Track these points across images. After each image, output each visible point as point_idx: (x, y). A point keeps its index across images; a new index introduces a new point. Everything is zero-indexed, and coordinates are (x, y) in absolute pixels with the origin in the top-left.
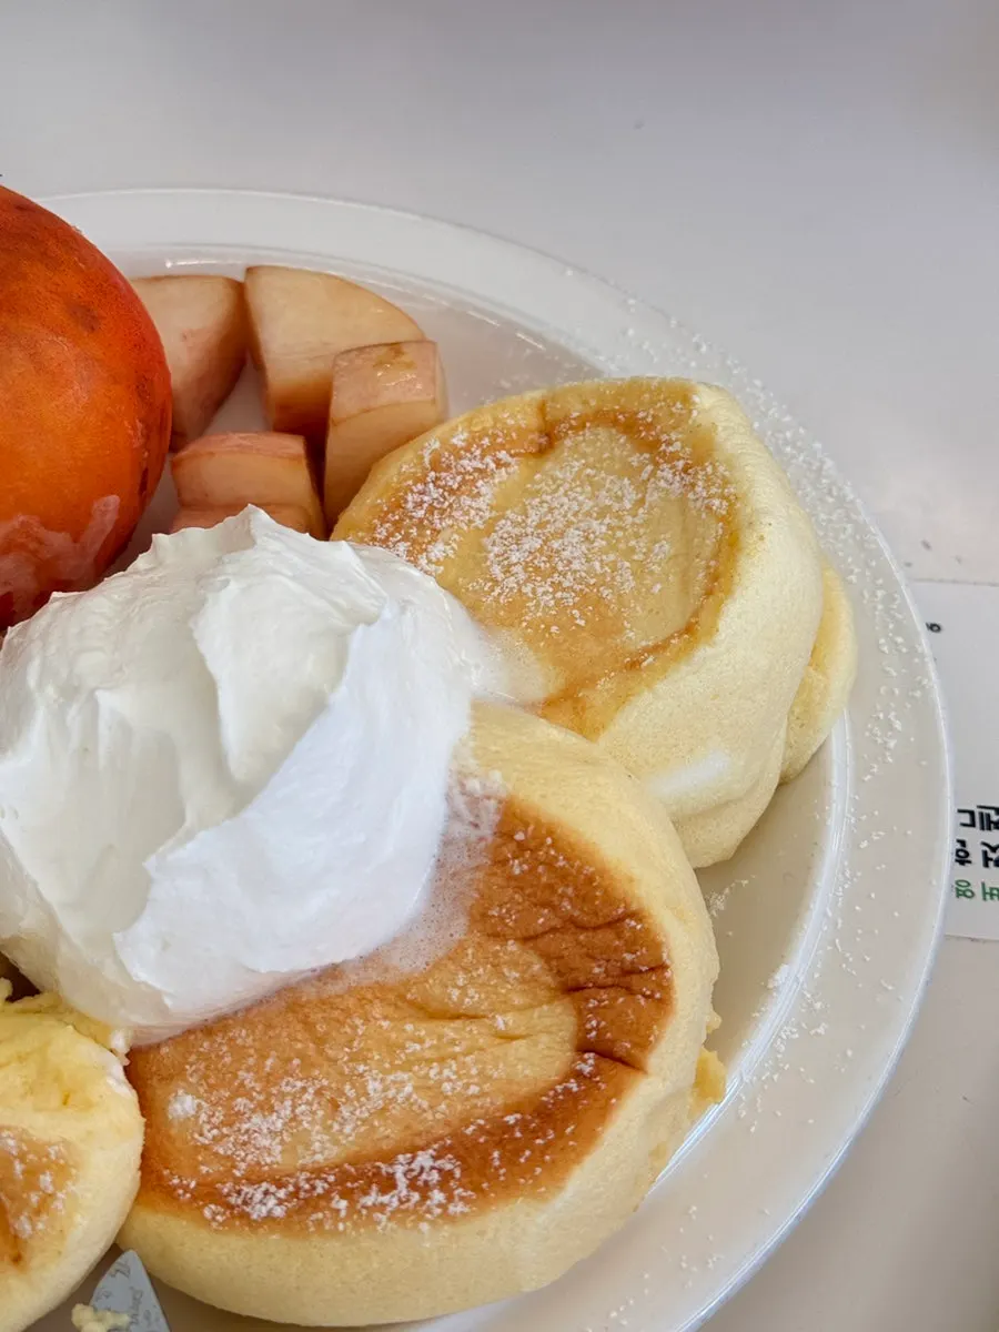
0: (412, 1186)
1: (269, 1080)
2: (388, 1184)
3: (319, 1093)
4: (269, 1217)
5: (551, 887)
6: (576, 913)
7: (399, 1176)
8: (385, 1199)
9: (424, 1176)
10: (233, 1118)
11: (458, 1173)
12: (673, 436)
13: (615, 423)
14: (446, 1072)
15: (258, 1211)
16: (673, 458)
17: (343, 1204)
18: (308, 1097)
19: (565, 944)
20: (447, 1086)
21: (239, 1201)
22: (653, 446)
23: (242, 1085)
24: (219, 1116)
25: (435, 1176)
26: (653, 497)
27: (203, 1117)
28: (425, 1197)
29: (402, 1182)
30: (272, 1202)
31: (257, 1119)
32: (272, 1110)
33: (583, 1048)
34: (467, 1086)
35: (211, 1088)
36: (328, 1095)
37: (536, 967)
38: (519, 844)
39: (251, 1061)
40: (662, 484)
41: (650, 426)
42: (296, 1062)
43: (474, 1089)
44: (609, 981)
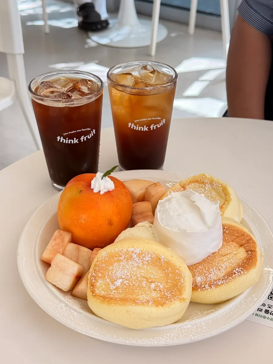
0: (238, 272)
1: (208, 271)
2: (235, 273)
3: (216, 269)
4: (221, 283)
5: (233, 233)
6: (238, 235)
7: (235, 272)
8: (236, 275)
9: (239, 271)
10: (206, 277)
11: (243, 269)
12: (205, 180)
13: (194, 182)
14: (231, 260)
15: (219, 284)
16: (207, 183)
17: (231, 278)
18: (215, 270)
19: (238, 240)
20: (233, 262)
21: (216, 284)
22: (203, 183)
23: (205, 273)
24: (204, 277)
25: (240, 270)
26: (207, 188)
27: (202, 278)
28: (241, 273)
29: (237, 273)
30: (221, 282)
31: (210, 275)
32: (211, 274)
33: (247, 252)
34: (235, 261)
35: (201, 275)
36: (217, 269)
37: (235, 244)
38: (226, 229)
39: (204, 269)
40: (207, 186)
41: (200, 181)
42: (210, 267)
43: (237, 261)
44: (246, 243)
